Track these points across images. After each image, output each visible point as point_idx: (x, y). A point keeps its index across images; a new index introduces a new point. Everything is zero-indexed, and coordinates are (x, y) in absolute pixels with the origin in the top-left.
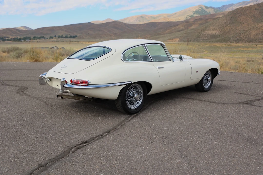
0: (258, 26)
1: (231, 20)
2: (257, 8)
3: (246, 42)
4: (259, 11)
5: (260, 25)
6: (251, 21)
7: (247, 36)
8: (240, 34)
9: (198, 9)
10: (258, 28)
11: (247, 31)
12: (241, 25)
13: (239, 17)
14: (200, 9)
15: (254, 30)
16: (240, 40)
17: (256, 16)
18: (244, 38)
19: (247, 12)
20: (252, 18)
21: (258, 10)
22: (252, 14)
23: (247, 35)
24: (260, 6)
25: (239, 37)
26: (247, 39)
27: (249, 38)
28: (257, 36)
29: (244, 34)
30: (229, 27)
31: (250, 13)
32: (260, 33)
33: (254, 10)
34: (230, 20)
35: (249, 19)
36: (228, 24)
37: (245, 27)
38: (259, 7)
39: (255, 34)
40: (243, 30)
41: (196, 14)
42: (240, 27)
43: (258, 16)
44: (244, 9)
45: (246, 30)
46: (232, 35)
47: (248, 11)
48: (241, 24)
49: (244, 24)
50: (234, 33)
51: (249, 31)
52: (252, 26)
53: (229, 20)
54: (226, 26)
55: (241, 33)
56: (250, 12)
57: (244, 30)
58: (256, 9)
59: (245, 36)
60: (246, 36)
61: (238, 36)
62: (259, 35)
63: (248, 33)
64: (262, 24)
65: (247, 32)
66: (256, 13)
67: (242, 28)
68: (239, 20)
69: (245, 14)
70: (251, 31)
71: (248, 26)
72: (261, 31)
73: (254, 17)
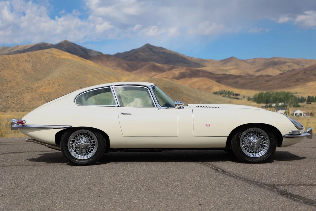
0: (33, 87)
2: (28, 59)
3: (18, 112)
4: (30, 64)
5: (36, 85)
6: (20, 78)
7: (19, 102)
8: (6, 98)
10: (33, 89)
11: (18, 94)
12: (7, 84)
15: (28, 92)
16: (8, 108)
17: (28, 71)
18: (14, 105)
19: (13, 64)
20: (21, 73)
21: (30, 63)
22: (22, 68)
23: (19, 99)
25: (6, 103)
26: (18, 106)
27: (22, 105)
28: (34, 102)
29: (13, 98)
31: (18, 66)
32: (38, 96)
33: (24, 62)
35: (17, 74)
37: (13, 87)
38: (30, 58)
39: (30, 99)
40: (11, 92)
42: (5, 87)
43: (31, 72)
45: (16, 93)
47: (15, 63)
48: (6, 83)
49: (10, 82)
51: (20, 94)
52: (25, 86)
55: (7, 97)
56: (18, 64)
57: (13, 93)
58: (26, 61)
59: (15, 102)
60: (17, 101)
61: (5, 101)
62: (37, 100)
63: (20, 97)
64: (38, 84)
65: (18, 95)
66: (27, 67)
67: (8, 89)
68: (2, 76)
69: (11, 66)
70: (24, 94)
71: (18, 85)
72: (38, 94)
73: (25, 72)
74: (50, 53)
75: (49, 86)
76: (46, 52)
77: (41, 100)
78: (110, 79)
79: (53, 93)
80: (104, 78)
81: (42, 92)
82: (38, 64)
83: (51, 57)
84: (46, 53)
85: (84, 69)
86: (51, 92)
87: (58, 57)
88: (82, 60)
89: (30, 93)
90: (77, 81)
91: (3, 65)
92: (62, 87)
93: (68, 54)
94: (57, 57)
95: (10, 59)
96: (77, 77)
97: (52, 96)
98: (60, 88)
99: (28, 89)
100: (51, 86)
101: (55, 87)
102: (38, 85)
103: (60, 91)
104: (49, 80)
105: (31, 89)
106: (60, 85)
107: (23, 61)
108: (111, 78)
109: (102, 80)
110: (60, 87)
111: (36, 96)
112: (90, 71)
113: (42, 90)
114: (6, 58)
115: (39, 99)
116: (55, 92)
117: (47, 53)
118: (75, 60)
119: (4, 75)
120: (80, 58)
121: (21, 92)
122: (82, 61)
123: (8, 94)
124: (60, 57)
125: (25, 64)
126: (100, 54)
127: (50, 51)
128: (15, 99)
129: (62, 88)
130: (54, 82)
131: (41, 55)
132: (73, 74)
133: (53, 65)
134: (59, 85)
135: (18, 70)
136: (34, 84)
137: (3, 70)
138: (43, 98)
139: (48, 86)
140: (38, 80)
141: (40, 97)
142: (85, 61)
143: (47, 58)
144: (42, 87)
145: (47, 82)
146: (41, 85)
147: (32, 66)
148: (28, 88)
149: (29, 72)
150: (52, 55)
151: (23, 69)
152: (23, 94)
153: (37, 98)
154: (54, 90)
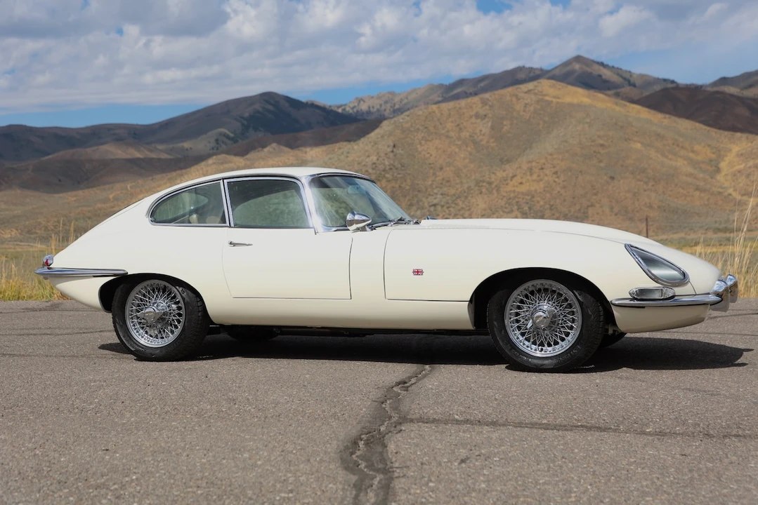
0: (493, 180)
1: (395, 156)
2: (482, 112)
4: (488, 122)
5: (500, 174)
6: (464, 159)
8: (432, 209)
9: (261, 110)
10: (493, 186)
11: (459, 197)
12: (434, 174)
13: (423, 142)
14: (271, 107)
15: (481, 193)
17: (481, 140)
19: (449, 125)
20: (467, 146)
21: (486, 120)
22: (468, 134)
23: (459, 210)
24: (490, 106)
29: (448, 208)
30: (389, 181)
31: (461, 129)
32: (503, 203)
33: (473, 120)
34: (391, 155)
35: (457, 150)
36: (384, 171)
37: (448, 181)
38: (487, 107)
39: (485, 210)
40: (442, 194)
41: (256, 129)
42: (430, 183)
43: (488, 142)
45: (454, 195)
47: (452, 122)
48: (431, 171)
49: (441, 169)
51: (463, 199)
52: (473, 177)
53: (386, 154)
55: (435, 205)
56: (458, 125)
57: (448, 195)
58: (477, 116)
63: (464, 206)
64: (504, 171)
65: (459, 201)
66: (481, 131)
67: (437, 187)
68: (424, 155)
69: (443, 132)
70: (472, 197)
71: (458, 177)
72: (504, 197)
73: (475, 143)
74: (536, 91)
75: (531, 175)
76: (526, 90)
78: (693, 151)
79: (540, 192)
80: (677, 149)
81: (514, 191)
82: (505, 123)
83: (538, 102)
84: (526, 92)
85: (622, 127)
86: (536, 190)
87: (554, 100)
88: (617, 104)
89: (486, 194)
90: (601, 161)
91: (426, 128)
92: (562, 178)
93: (580, 91)
94: (552, 102)
95: (442, 114)
96: (602, 151)
97: (538, 202)
98: (556, 180)
99: (481, 184)
100: (535, 177)
101: (546, 178)
102: (504, 174)
103: (559, 189)
104: (530, 162)
105: (487, 185)
106: (559, 173)
107: (471, 117)
108: (697, 147)
109: (670, 156)
110: (558, 177)
111: (500, 201)
112: (637, 132)
113: (514, 186)
114: (434, 112)
115: (505, 210)
116: (544, 191)
117: (529, 92)
118: (600, 105)
119: (428, 153)
120: (613, 99)
121: (465, 192)
122: (618, 108)
123: (435, 198)
124: (558, 100)
125: (475, 123)
126: (670, 86)
127: (536, 86)
128: (451, 209)
129: (563, 181)
130: (543, 166)
131: (514, 99)
132: (593, 144)
133: (541, 122)
134: (556, 173)
135: (459, 138)
136: (493, 173)
137: (427, 141)
138: (516, 207)
139: (529, 177)
140: (505, 161)
141: (510, 204)
142: (625, 105)
143: (526, 104)
144: (515, 179)
145: (525, 166)
146: (511, 175)
147: (492, 128)
148: (481, 181)
149: (484, 143)
150: (540, 97)
151: (470, 136)
152: (469, 198)
153: (502, 207)
154: (542, 185)
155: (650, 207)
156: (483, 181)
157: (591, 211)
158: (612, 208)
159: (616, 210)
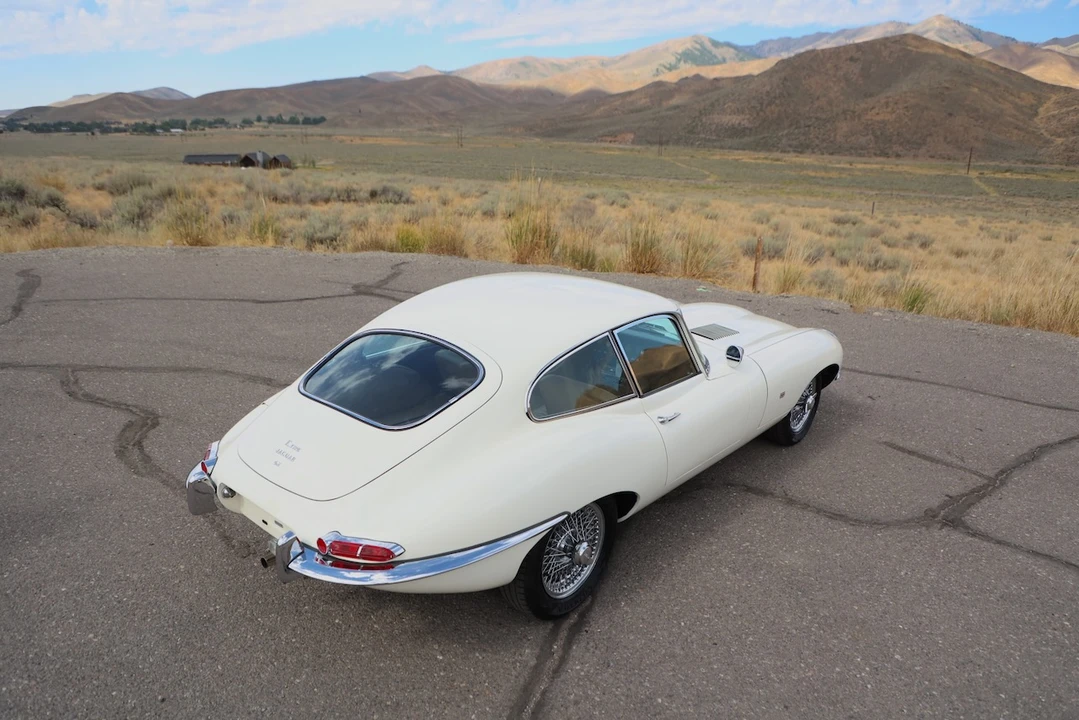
0: (857, 110)
1: (784, 86)
2: (855, 56)
3: (823, 154)
4: (859, 64)
5: (863, 106)
6: (837, 92)
7: (827, 137)
8: (807, 129)
9: (690, 47)
10: (856, 114)
11: (828, 121)
12: (812, 102)
13: (807, 78)
14: (698, 46)
15: (846, 119)
16: (808, 147)
17: (852, 78)
18: (817, 142)
19: (829, 65)
20: (840, 82)
21: (859, 62)
22: (843, 73)
23: (827, 131)
24: (862, 52)
25: (804, 138)
26: (825, 145)
27: (831, 142)
28: (853, 138)
29: (819, 129)
30: (777, 106)
31: (837, 68)
33: (848, 62)
34: (781, 86)
35: (832, 85)
36: (775, 98)
37: (822, 109)
38: (860, 53)
39: (846, 132)
40: (816, 118)
41: (685, 62)
42: (808, 109)
43: (857, 80)
44: (821, 56)
45: (825, 119)
46: (786, 132)
47: (831, 63)
48: (810, 100)
49: (818, 98)
50: (791, 125)
51: (831, 122)
52: (842, 107)
53: (777, 85)
54: (769, 104)
55: (809, 126)
56: (836, 65)
57: (820, 119)
58: (852, 59)
59: (820, 136)
60: (824, 135)
61: (803, 134)
62: (859, 136)
63: (830, 128)
64: (866, 103)
65: (828, 124)
66: (853, 71)
67: (813, 112)
68: (807, 87)
70: (838, 122)
71: (830, 105)
72: (863, 123)
73: (847, 80)
74: (902, 42)
75: (887, 107)
77: (867, 134)
78: (1019, 98)
79: (891, 122)
80: (1007, 95)
81: (871, 120)
82: (873, 65)
83: (902, 50)
84: (893, 42)
85: (965, 74)
86: (888, 120)
87: (915, 49)
89: (849, 120)
90: (943, 101)
91: (811, 66)
92: (911, 112)
94: (912, 51)
96: (946, 93)
98: (906, 113)
99: (847, 112)
100: (889, 109)
101: (898, 111)
102: (866, 106)
103: (906, 120)
104: (887, 98)
105: (851, 114)
106: (909, 108)
108: (1023, 94)
110: (908, 111)
112: (977, 79)
113: (872, 116)
115: (863, 134)
116: (895, 121)
117: (896, 42)
118: (951, 56)
119: (810, 86)
121: (833, 118)
123: (810, 121)
125: (850, 64)
126: (1010, 42)
128: (821, 130)
129: (911, 115)
130: (898, 102)
131: (883, 48)
132: (940, 86)
133: (901, 67)
134: (906, 107)
135: (835, 76)
136: (858, 105)
137: (810, 76)
138: (870, 132)
139: (885, 109)
140: (868, 95)
141: (867, 129)
143: (892, 51)
144: (873, 111)
145: (883, 101)
146: (871, 107)
147: (863, 69)
149: (854, 80)
150: (904, 46)
151: (844, 75)
152: (836, 122)
153: (860, 131)
154: (894, 116)
155: (976, 139)
156: (848, 110)
157: (929, 139)
158: (946, 138)
159: (949, 140)
